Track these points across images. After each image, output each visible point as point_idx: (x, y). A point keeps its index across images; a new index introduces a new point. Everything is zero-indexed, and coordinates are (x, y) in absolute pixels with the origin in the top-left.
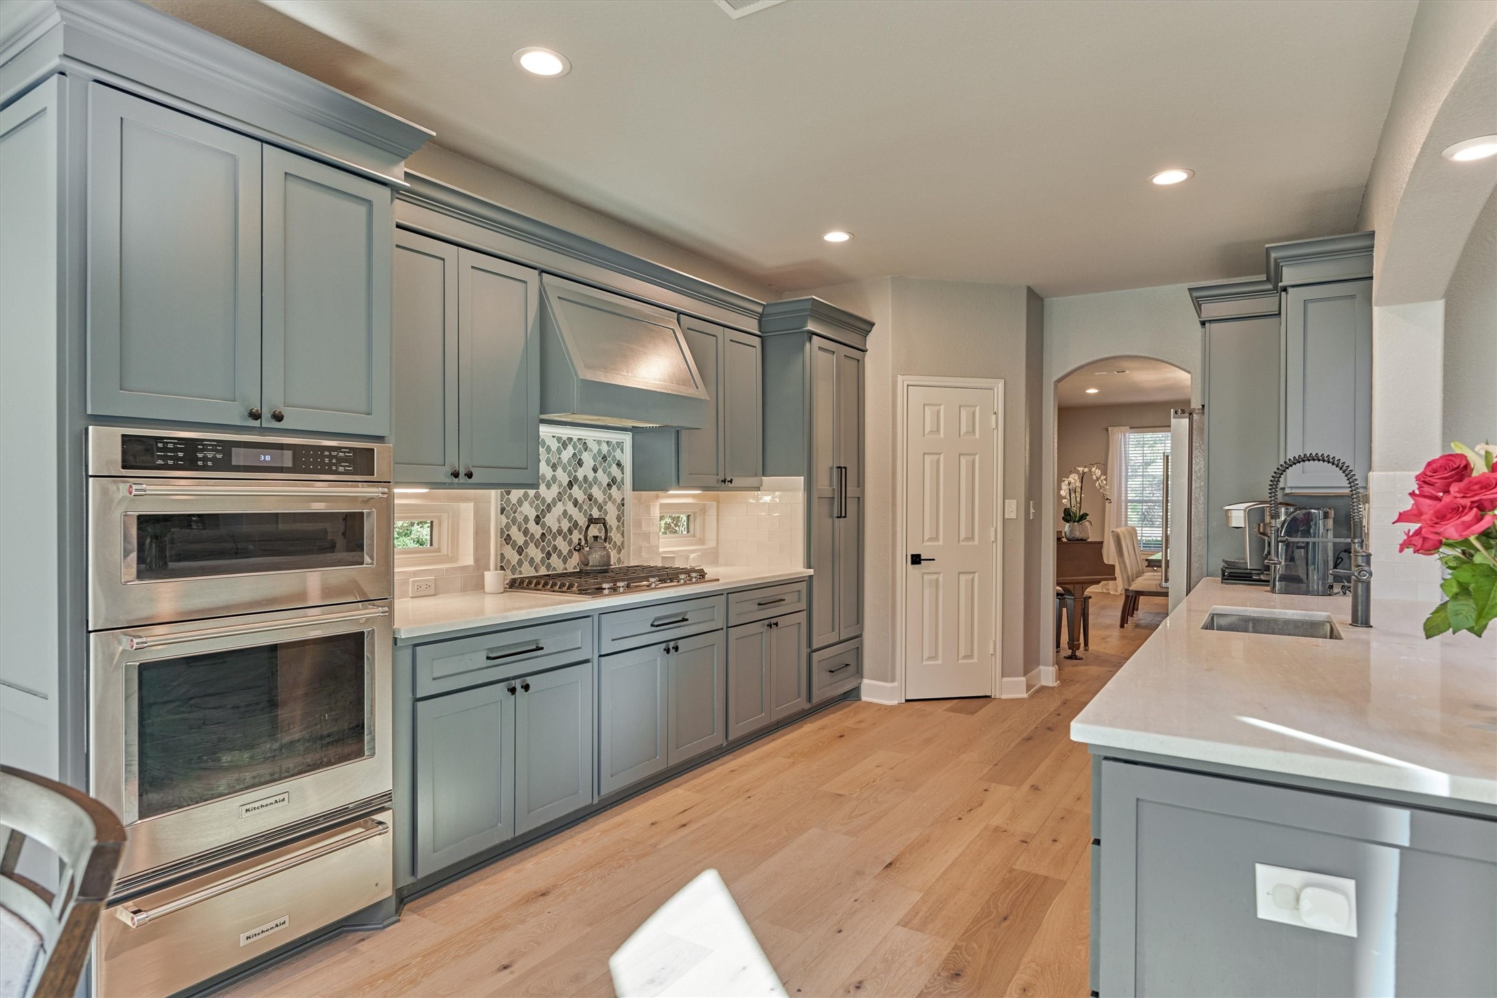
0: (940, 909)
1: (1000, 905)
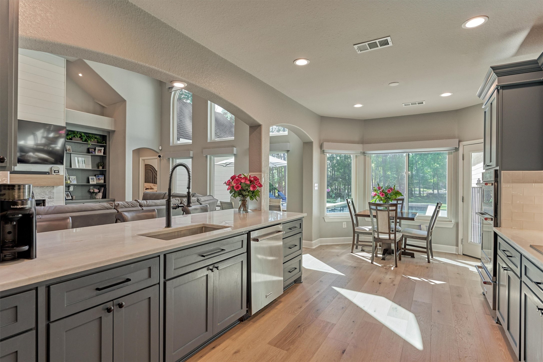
0: (321, 330)
1: (299, 332)
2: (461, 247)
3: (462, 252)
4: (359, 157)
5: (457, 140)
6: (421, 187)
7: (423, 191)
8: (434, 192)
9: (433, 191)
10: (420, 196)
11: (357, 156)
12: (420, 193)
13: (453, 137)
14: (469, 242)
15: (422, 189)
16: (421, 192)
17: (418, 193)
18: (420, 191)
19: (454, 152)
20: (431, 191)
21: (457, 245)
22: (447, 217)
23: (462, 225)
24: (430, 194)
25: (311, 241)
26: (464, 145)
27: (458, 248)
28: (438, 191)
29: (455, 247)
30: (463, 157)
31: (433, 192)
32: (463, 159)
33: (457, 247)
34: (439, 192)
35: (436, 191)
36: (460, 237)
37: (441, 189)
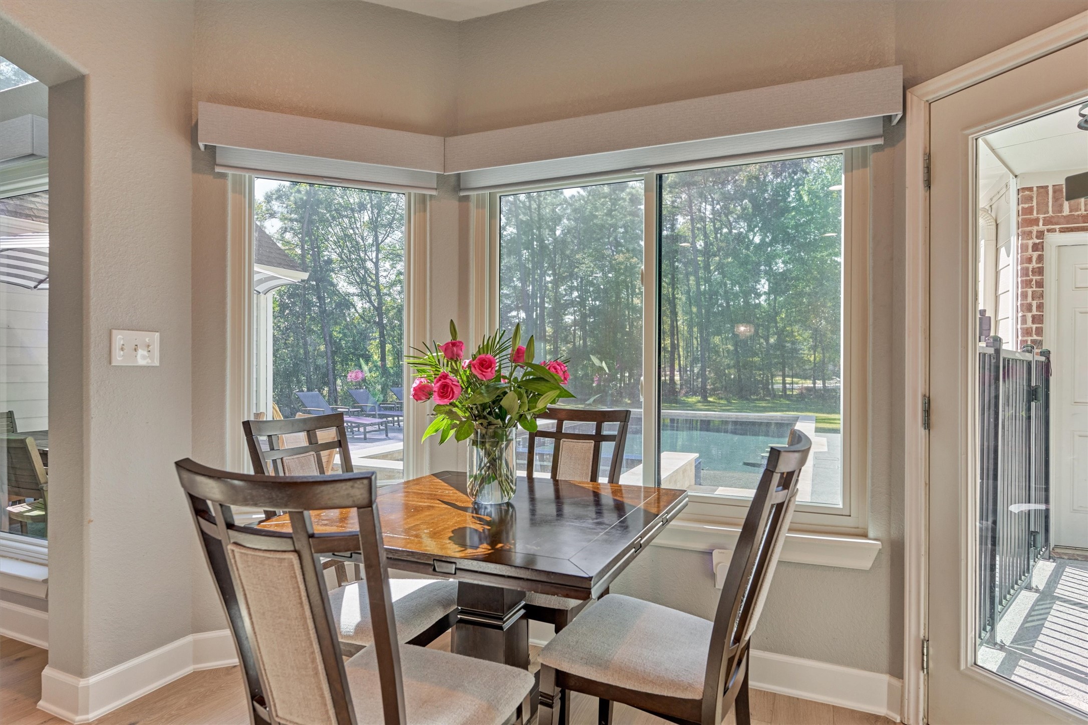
2: (918, 688)
3: (921, 716)
4: (431, 206)
5: (895, 76)
6: (786, 373)
7: (792, 383)
8: (816, 385)
9: (814, 383)
10: (785, 396)
11: (423, 199)
12: (785, 389)
13: (875, 62)
14: (963, 667)
15: (788, 380)
16: (788, 386)
17: (780, 386)
18: (784, 383)
19: (876, 148)
20: (809, 383)
21: (896, 670)
22: (841, 506)
23: (923, 560)
24: (808, 389)
25: (81, 673)
26: (930, 97)
27: (903, 687)
28: (824, 384)
29: (885, 678)
30: (928, 169)
31: (812, 385)
32: (928, 184)
33: (895, 682)
34: (827, 385)
35: (819, 384)
36: (913, 629)
37: (832, 379)
